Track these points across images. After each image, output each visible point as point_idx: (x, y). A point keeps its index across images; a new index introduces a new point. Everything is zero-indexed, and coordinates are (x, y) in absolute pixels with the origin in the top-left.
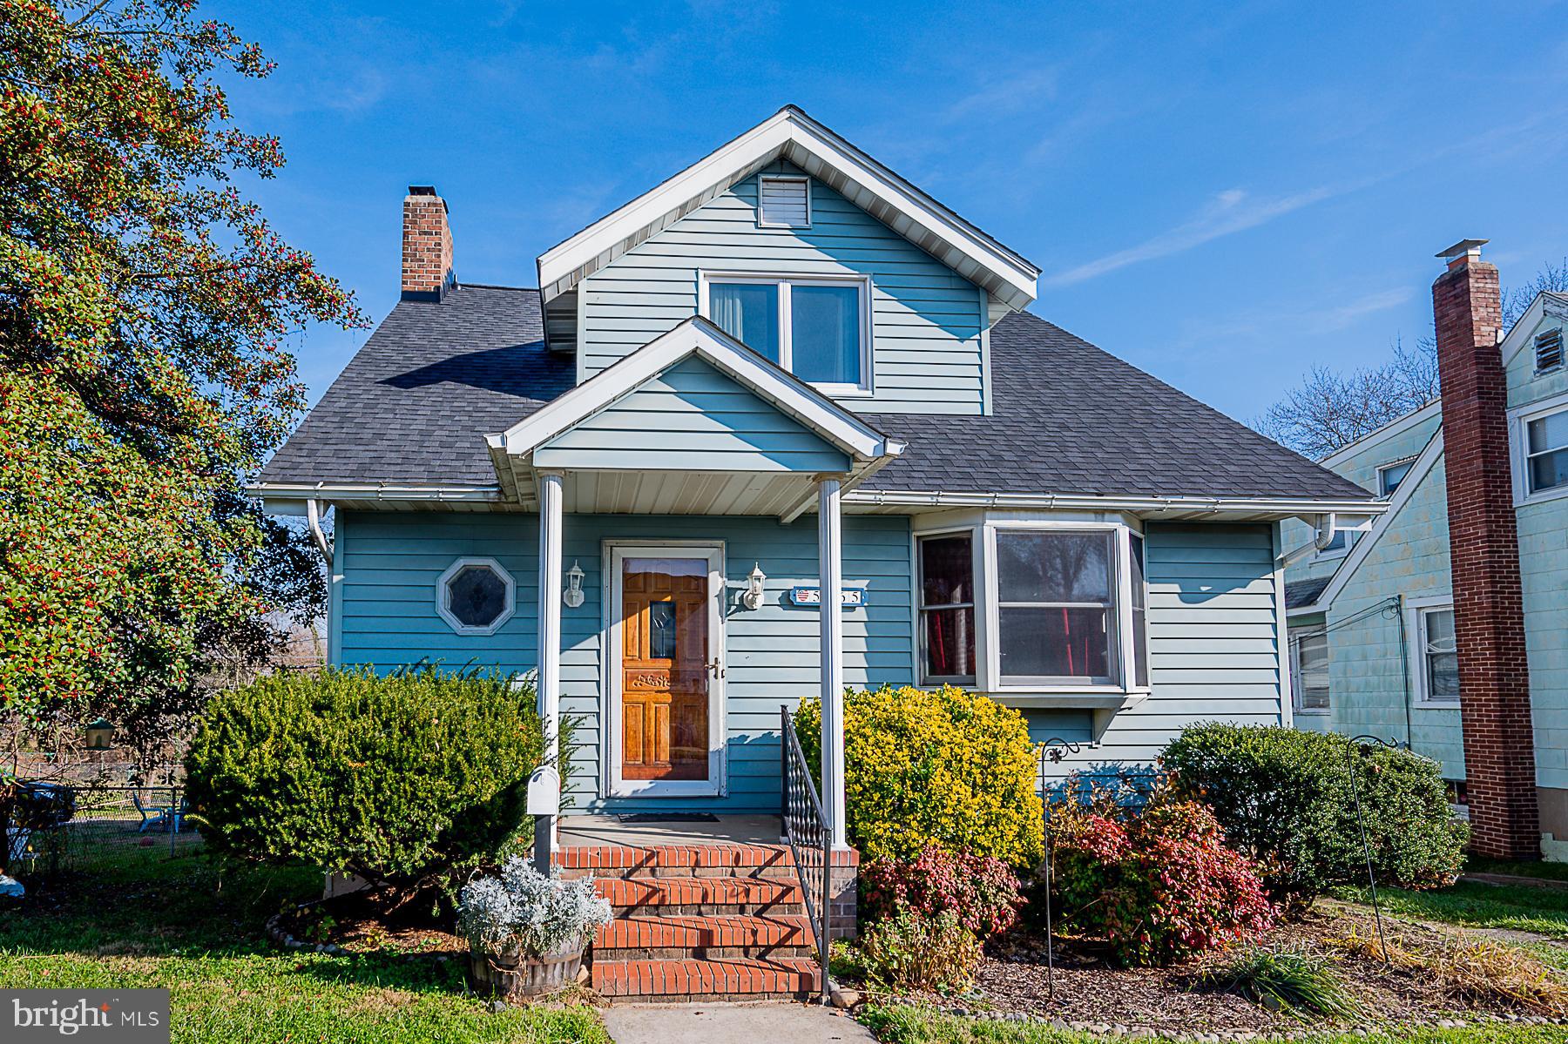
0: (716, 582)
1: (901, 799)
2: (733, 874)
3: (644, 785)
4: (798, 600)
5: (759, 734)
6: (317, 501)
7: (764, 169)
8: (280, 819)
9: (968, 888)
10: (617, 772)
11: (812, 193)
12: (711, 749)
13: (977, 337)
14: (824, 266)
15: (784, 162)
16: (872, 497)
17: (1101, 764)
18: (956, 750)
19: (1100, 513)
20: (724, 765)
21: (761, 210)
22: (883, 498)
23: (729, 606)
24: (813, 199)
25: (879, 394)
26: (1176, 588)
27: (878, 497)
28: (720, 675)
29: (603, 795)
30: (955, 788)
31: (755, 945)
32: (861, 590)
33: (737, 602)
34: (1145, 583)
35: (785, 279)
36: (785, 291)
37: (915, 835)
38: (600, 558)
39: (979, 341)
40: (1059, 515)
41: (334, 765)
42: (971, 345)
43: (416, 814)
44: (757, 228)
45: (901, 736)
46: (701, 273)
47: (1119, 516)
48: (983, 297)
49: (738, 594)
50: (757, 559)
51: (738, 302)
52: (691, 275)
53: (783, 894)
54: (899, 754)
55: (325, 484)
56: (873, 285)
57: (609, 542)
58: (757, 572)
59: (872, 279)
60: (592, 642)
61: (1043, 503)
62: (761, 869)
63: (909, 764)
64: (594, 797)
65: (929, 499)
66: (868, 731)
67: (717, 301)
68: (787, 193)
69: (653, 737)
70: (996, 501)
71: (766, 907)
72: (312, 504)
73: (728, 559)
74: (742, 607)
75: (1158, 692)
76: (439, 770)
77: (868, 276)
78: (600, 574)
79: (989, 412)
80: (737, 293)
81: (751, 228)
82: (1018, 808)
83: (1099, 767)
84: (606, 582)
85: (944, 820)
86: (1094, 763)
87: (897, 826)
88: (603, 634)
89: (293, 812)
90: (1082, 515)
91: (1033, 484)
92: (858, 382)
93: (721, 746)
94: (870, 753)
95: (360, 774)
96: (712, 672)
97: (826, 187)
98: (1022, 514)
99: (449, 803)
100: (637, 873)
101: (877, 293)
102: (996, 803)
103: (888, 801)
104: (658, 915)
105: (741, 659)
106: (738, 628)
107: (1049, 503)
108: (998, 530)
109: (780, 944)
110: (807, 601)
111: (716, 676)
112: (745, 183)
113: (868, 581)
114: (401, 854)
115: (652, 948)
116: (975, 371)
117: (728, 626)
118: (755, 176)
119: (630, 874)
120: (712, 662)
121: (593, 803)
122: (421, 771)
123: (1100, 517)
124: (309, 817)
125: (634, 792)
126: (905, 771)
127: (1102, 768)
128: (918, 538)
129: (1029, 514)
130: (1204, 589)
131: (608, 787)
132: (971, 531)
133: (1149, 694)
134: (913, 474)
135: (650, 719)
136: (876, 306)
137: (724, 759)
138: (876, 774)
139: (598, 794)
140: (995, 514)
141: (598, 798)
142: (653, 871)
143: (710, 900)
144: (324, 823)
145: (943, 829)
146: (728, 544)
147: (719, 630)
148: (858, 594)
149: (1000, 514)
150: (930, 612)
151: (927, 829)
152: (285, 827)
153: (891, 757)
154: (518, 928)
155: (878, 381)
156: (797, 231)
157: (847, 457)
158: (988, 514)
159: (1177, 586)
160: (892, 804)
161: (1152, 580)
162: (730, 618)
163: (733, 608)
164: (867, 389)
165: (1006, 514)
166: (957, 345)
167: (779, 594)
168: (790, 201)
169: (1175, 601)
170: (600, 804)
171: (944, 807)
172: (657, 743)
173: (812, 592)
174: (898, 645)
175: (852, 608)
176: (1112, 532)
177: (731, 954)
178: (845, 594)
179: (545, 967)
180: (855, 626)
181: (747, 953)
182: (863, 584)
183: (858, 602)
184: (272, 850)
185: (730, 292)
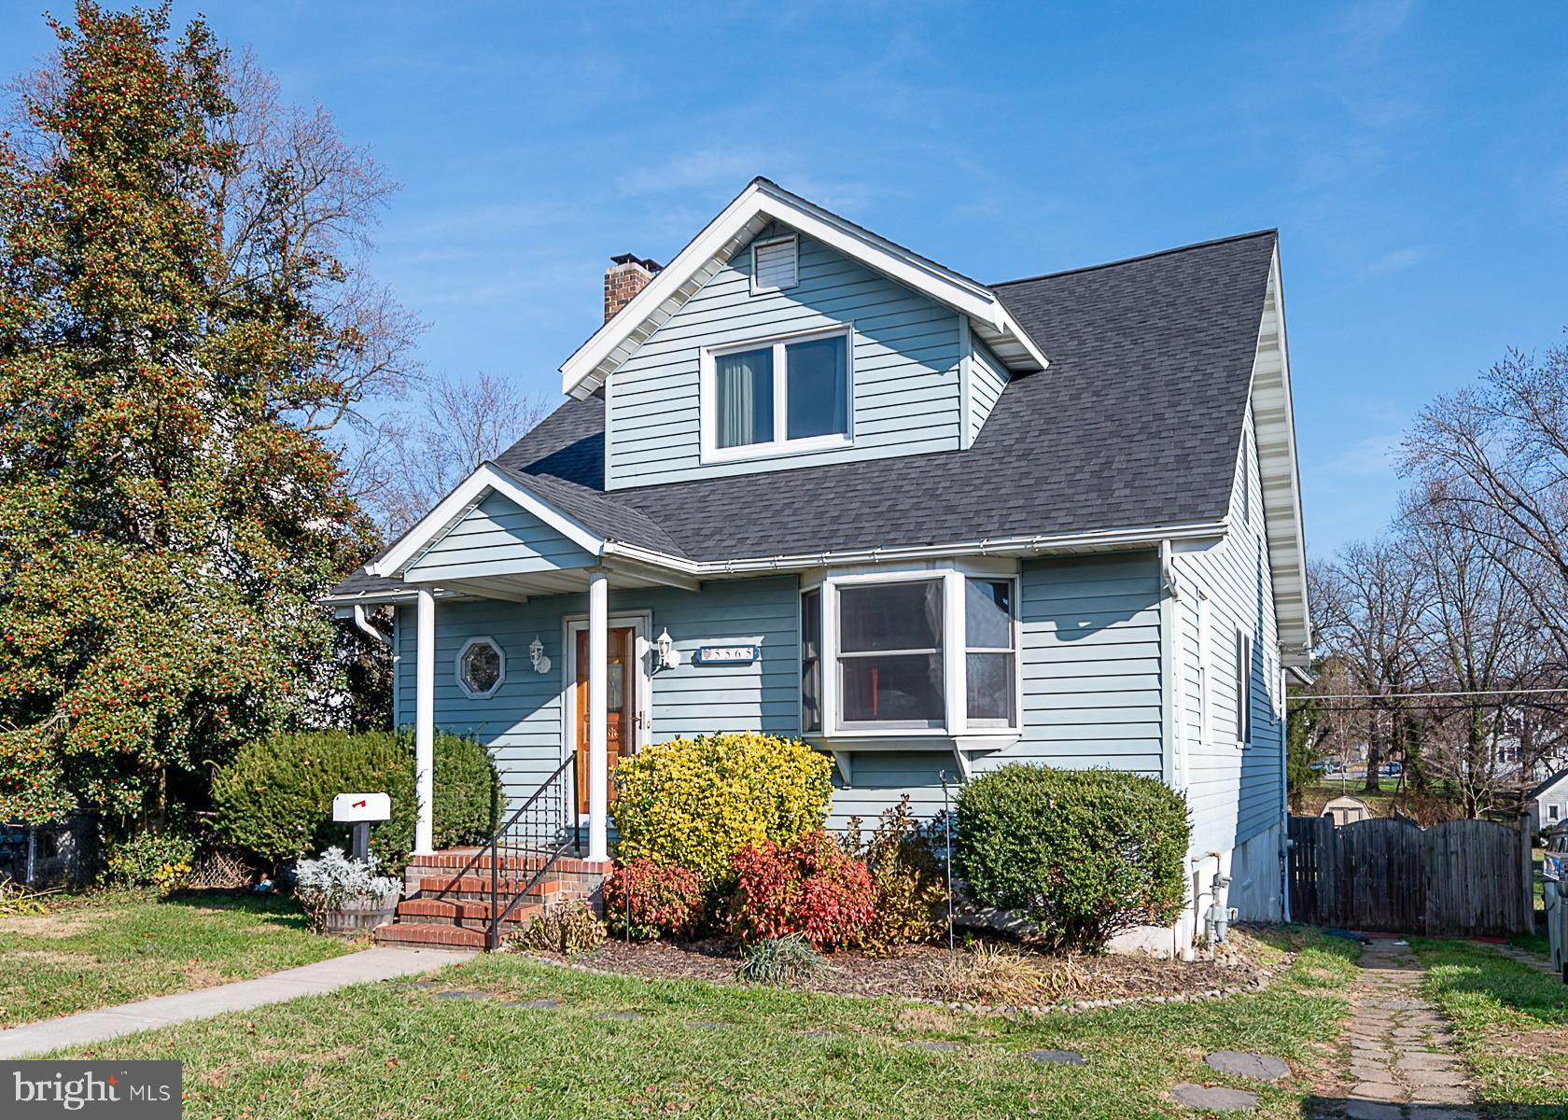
0: (642, 646)
4: (703, 659)
6: (363, 607)
7: (756, 237)
10: (572, 807)
11: (798, 252)
13: (956, 367)
14: (812, 322)
16: (723, 567)
19: (931, 562)
21: (753, 277)
22: (732, 567)
23: (654, 665)
24: (799, 256)
25: (859, 442)
26: (1052, 626)
27: (727, 567)
28: (644, 725)
29: (563, 826)
32: (755, 646)
33: (660, 663)
34: (1018, 624)
35: (778, 340)
38: (561, 630)
39: (958, 372)
40: (893, 567)
42: (951, 377)
44: (750, 296)
46: (703, 350)
47: (949, 563)
48: (963, 324)
50: (664, 625)
52: (691, 354)
55: (367, 592)
56: (855, 331)
57: (568, 618)
58: (667, 636)
59: (854, 326)
60: (555, 702)
61: (867, 558)
64: (557, 828)
65: (768, 564)
68: (779, 254)
70: (825, 560)
72: (358, 608)
73: (653, 626)
74: (663, 667)
75: (1029, 734)
77: (850, 324)
78: (561, 644)
79: (967, 444)
81: (745, 297)
84: (564, 651)
88: (563, 694)
89: (240, 818)
90: (914, 566)
92: (845, 431)
96: (638, 723)
97: (812, 241)
98: (859, 570)
101: (857, 339)
105: (663, 712)
106: (661, 685)
107: (872, 558)
108: (837, 586)
110: (710, 659)
111: (641, 727)
112: (740, 254)
113: (762, 638)
116: (954, 404)
117: (653, 683)
118: (749, 245)
120: (638, 715)
123: (930, 565)
128: (802, 595)
129: (865, 569)
130: (1082, 625)
131: (566, 820)
132: (818, 589)
133: (1020, 735)
136: (857, 352)
139: (559, 825)
140: (835, 571)
141: (560, 828)
143: (486, 890)
146: (653, 613)
147: (645, 687)
148: (751, 650)
149: (840, 571)
155: (858, 429)
156: (787, 292)
158: (829, 572)
159: (1053, 623)
161: (1024, 620)
162: (655, 676)
163: (658, 667)
164: (850, 438)
165: (845, 570)
166: (938, 379)
167: (692, 653)
168: (783, 262)
169: (1052, 639)
170: (562, 833)
173: (714, 651)
174: (787, 695)
175: (748, 663)
176: (942, 579)
177: (475, 924)
178: (741, 650)
179: (343, 916)
180: (751, 679)
181: (484, 925)
182: (757, 641)
183: (751, 657)
184: (234, 840)
185: (738, 361)
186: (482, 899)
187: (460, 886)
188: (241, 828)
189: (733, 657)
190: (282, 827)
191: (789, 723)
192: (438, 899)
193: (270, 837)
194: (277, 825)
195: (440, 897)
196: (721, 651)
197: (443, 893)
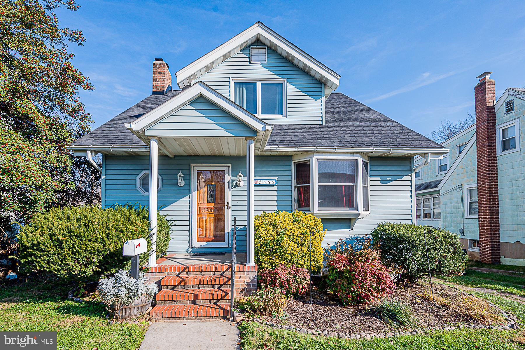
0: (228, 178)
1: (272, 249)
2: (214, 274)
3: (204, 244)
5: (242, 227)
6: (91, 151)
7: (252, 44)
8: (40, 257)
9: (292, 279)
10: (195, 239)
11: (268, 52)
12: (225, 232)
14: (272, 77)
15: (258, 42)
16: (275, 149)
17: (353, 236)
18: (293, 232)
19: (352, 153)
20: (230, 237)
21: (251, 58)
22: (279, 149)
23: (232, 185)
24: (268, 54)
25: (289, 118)
27: (277, 148)
28: (229, 208)
29: (190, 247)
30: (291, 245)
31: (213, 299)
32: (275, 180)
33: (235, 184)
34: (368, 177)
35: (259, 81)
36: (259, 84)
37: (277, 260)
38: (190, 170)
39: (322, 100)
40: (338, 154)
41: (58, 239)
42: (319, 102)
43: (88, 255)
44: (249, 64)
45: (274, 227)
46: (231, 79)
47: (358, 155)
48: (323, 86)
49: (235, 182)
50: (240, 170)
51: (244, 88)
52: (228, 79)
53: (227, 281)
54: (273, 233)
55: (94, 145)
56: (287, 82)
57: (192, 165)
58: (240, 174)
60: (187, 198)
61: (333, 150)
62: (224, 272)
63: (276, 237)
64: (188, 247)
65: (294, 149)
66: (264, 226)
67: (237, 88)
68: (259, 52)
69: (208, 228)
70: (317, 149)
71: (222, 285)
72: (89, 152)
73: (232, 170)
74: (237, 186)
75: (372, 213)
76: (96, 240)
77: (286, 79)
78: (190, 175)
79: (324, 123)
80: (244, 85)
81: (247, 64)
82: (313, 252)
83: (352, 237)
84: (191, 178)
85: (287, 255)
86: (351, 236)
87: (271, 258)
88: (191, 195)
89: (44, 255)
90: (346, 154)
91: (331, 144)
92: (282, 114)
93: (229, 231)
94: (263, 233)
95: (67, 242)
96: (226, 207)
97: (272, 50)
98: (326, 154)
99: (101, 252)
100: (182, 274)
101: (288, 85)
102: (305, 250)
103: (268, 249)
104: (184, 288)
105: (236, 203)
106: (235, 193)
107: (335, 150)
108: (318, 160)
109: (222, 299)
110: (257, 184)
111: (227, 208)
112: (245, 49)
113: (278, 177)
114: (84, 269)
115: (177, 300)
116: (320, 110)
117: (232, 192)
118: (249, 46)
119: (179, 274)
120: (226, 204)
121: (188, 249)
122: (90, 240)
123: (352, 155)
124: (50, 257)
125: (201, 246)
126: (274, 239)
127: (353, 237)
128: (294, 163)
129: (329, 154)
130: (388, 179)
131: (192, 244)
132: (309, 160)
133: (369, 213)
134: (292, 142)
135: (207, 222)
136: (288, 89)
137: (230, 235)
138: (265, 240)
139: (189, 246)
140: (317, 154)
141: (189, 248)
142: (187, 273)
143: (202, 283)
144: (55, 258)
145: (287, 258)
146: (232, 165)
147: (229, 194)
148: (274, 181)
149: (319, 154)
150: (298, 187)
151: (282, 258)
152: (42, 260)
153: (270, 234)
154: (117, 296)
155: (288, 114)
156: (263, 65)
157: (255, 132)
158: (315, 154)
159: (379, 178)
160: (270, 250)
161: (371, 176)
162: (232, 189)
163: (234, 186)
164: (285, 116)
165: (321, 154)
168: (260, 55)
169: (379, 183)
170: (190, 250)
171: (287, 251)
172: (210, 230)
173: (259, 181)
174: (289, 198)
175: (272, 186)
176: (356, 160)
177: (205, 302)
178: (270, 181)
179: (130, 309)
180: (273, 192)
181: (210, 302)
182: (276, 178)
183: (274, 184)
184: (38, 268)
185: (242, 85)
186: (199, 288)
187: (186, 282)
188: (44, 260)
189: (267, 183)
190: (78, 259)
191: (289, 208)
192: (173, 289)
193: (68, 265)
194: (75, 258)
195: (174, 288)
196: (262, 181)
197: (175, 286)
